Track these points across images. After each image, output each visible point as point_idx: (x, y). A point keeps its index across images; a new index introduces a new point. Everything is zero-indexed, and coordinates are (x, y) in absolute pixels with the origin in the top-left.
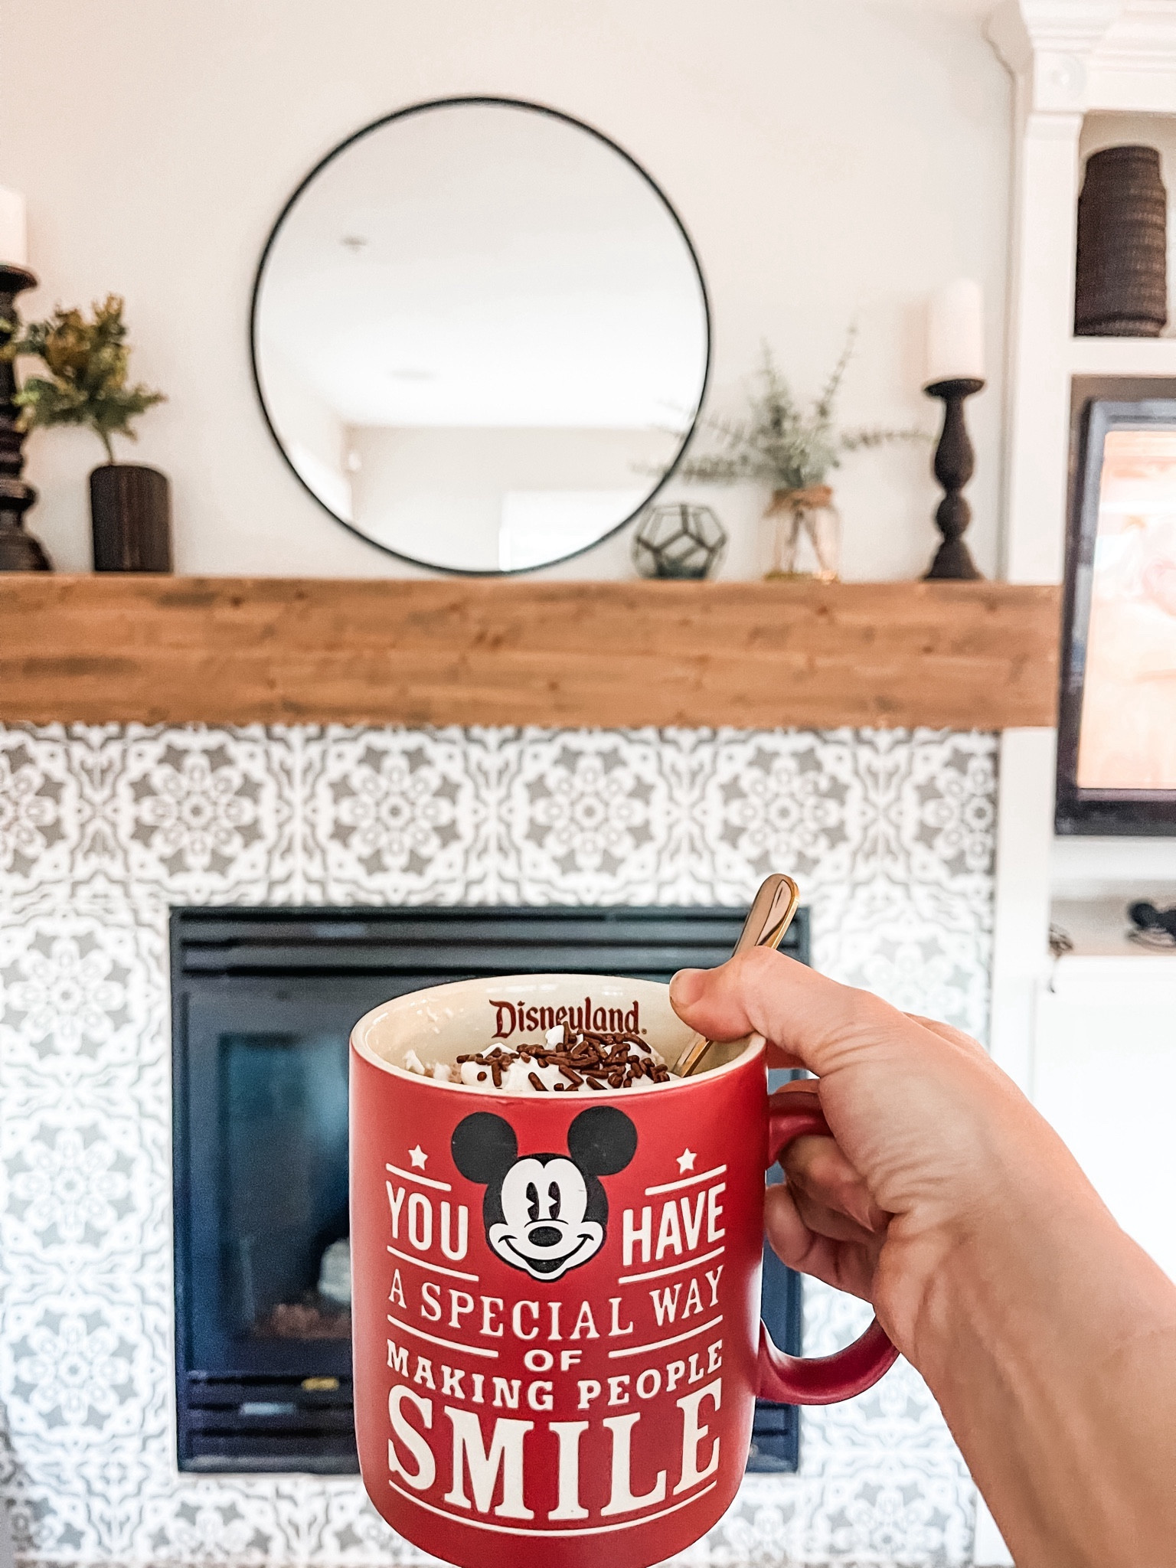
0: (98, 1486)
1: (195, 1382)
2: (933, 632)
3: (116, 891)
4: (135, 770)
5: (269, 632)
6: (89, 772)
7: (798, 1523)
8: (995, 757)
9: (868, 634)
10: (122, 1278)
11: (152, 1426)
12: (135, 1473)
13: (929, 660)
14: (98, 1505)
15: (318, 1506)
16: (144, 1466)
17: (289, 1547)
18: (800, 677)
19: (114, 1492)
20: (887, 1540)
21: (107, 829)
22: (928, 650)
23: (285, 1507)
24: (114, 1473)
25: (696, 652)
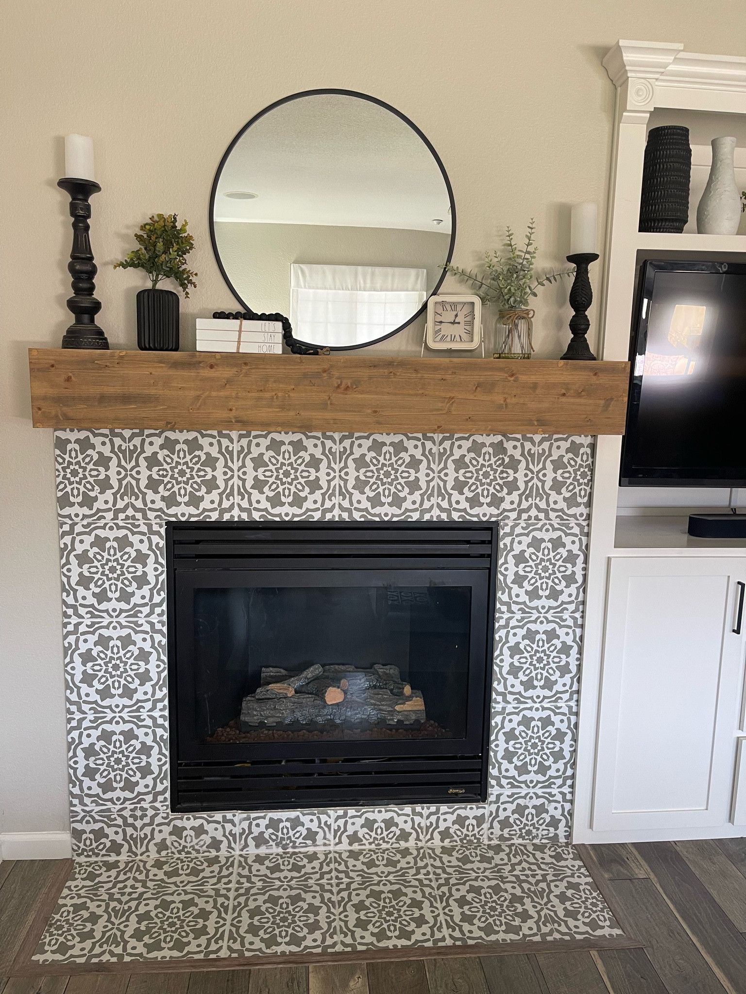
0: (130, 820)
1: (180, 765)
2: (567, 386)
3: (139, 515)
4: (149, 451)
5: (229, 381)
6: (123, 452)
7: (485, 826)
8: (593, 447)
9: (535, 386)
10: (144, 714)
11: (160, 788)
12: (150, 813)
13: (564, 399)
14: (130, 831)
15: (245, 825)
16: (156, 809)
17: (230, 847)
18: (500, 407)
19: (139, 824)
20: (529, 832)
21: (134, 483)
22: (564, 395)
23: (228, 826)
24: (139, 813)
25: (449, 395)
